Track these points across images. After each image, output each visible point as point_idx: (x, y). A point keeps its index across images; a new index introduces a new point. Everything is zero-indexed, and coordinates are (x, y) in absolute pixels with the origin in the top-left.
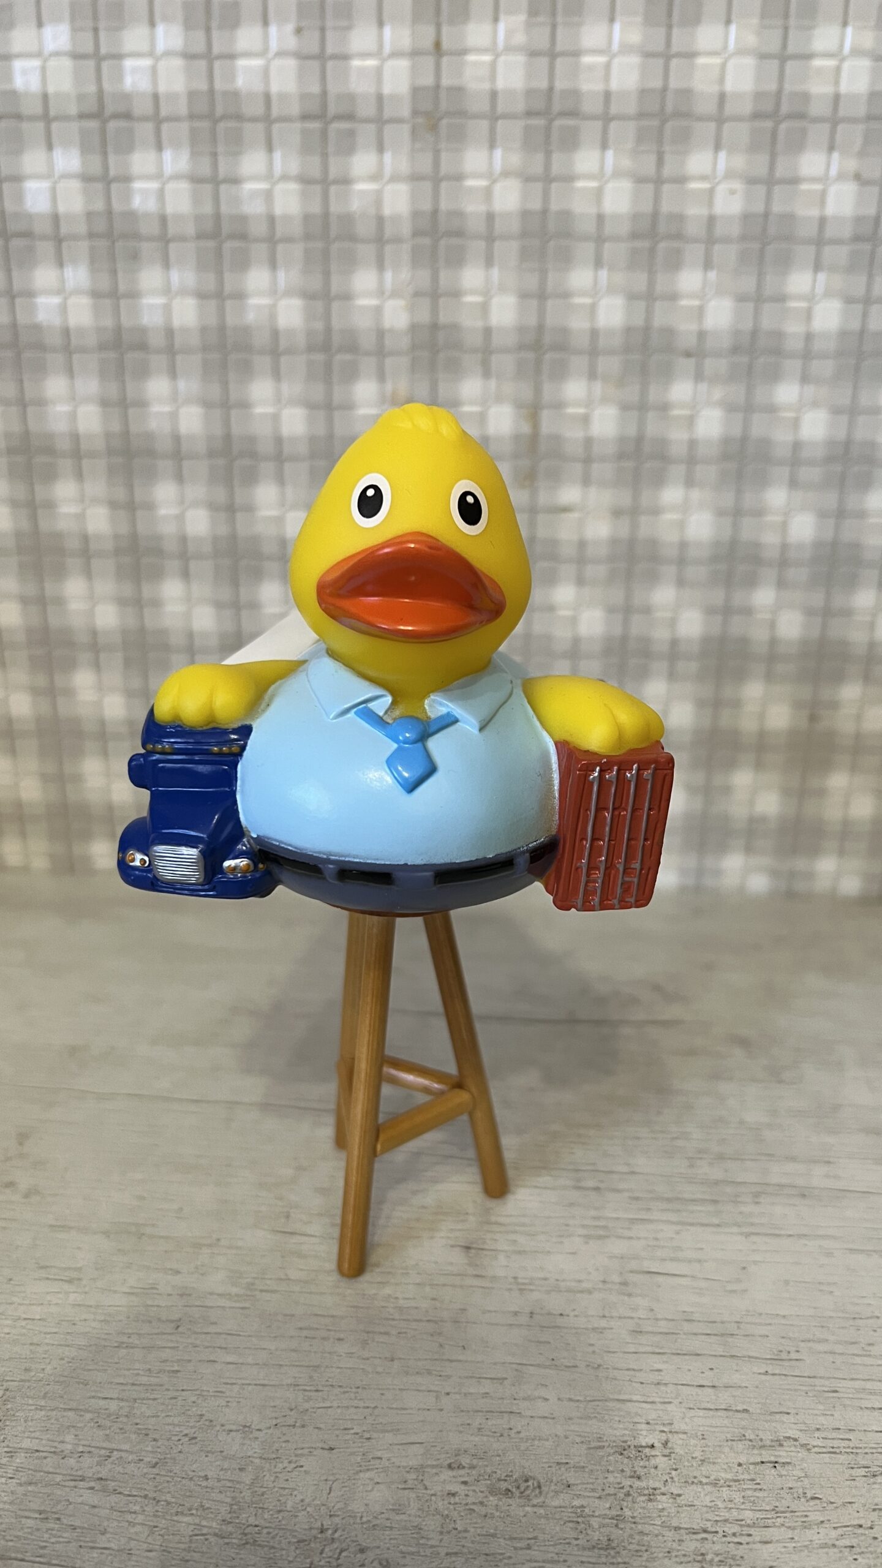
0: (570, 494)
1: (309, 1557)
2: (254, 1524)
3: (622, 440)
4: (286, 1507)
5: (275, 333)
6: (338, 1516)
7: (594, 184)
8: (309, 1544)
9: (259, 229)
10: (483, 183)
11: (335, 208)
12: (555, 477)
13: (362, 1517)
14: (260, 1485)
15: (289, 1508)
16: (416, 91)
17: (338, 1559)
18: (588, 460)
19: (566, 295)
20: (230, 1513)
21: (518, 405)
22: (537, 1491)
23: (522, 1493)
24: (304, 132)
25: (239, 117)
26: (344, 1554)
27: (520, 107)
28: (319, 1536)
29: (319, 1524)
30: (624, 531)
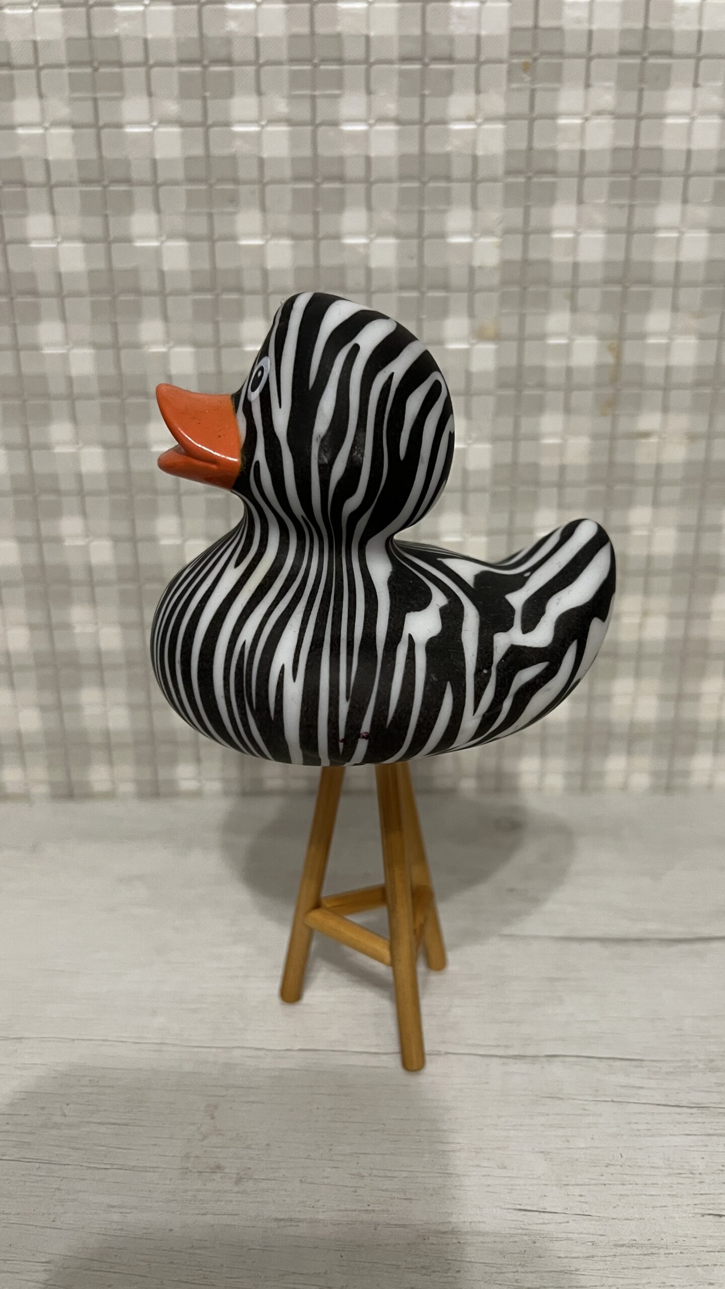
0: (649, 421)
3: (699, 368)
5: (369, 271)
7: (685, 121)
9: (354, 170)
10: (578, 121)
11: (431, 148)
12: (638, 405)
16: (514, 30)
18: (666, 389)
19: (653, 230)
21: (602, 336)
24: (402, 74)
25: (340, 61)
27: (615, 48)
30: (700, 456)
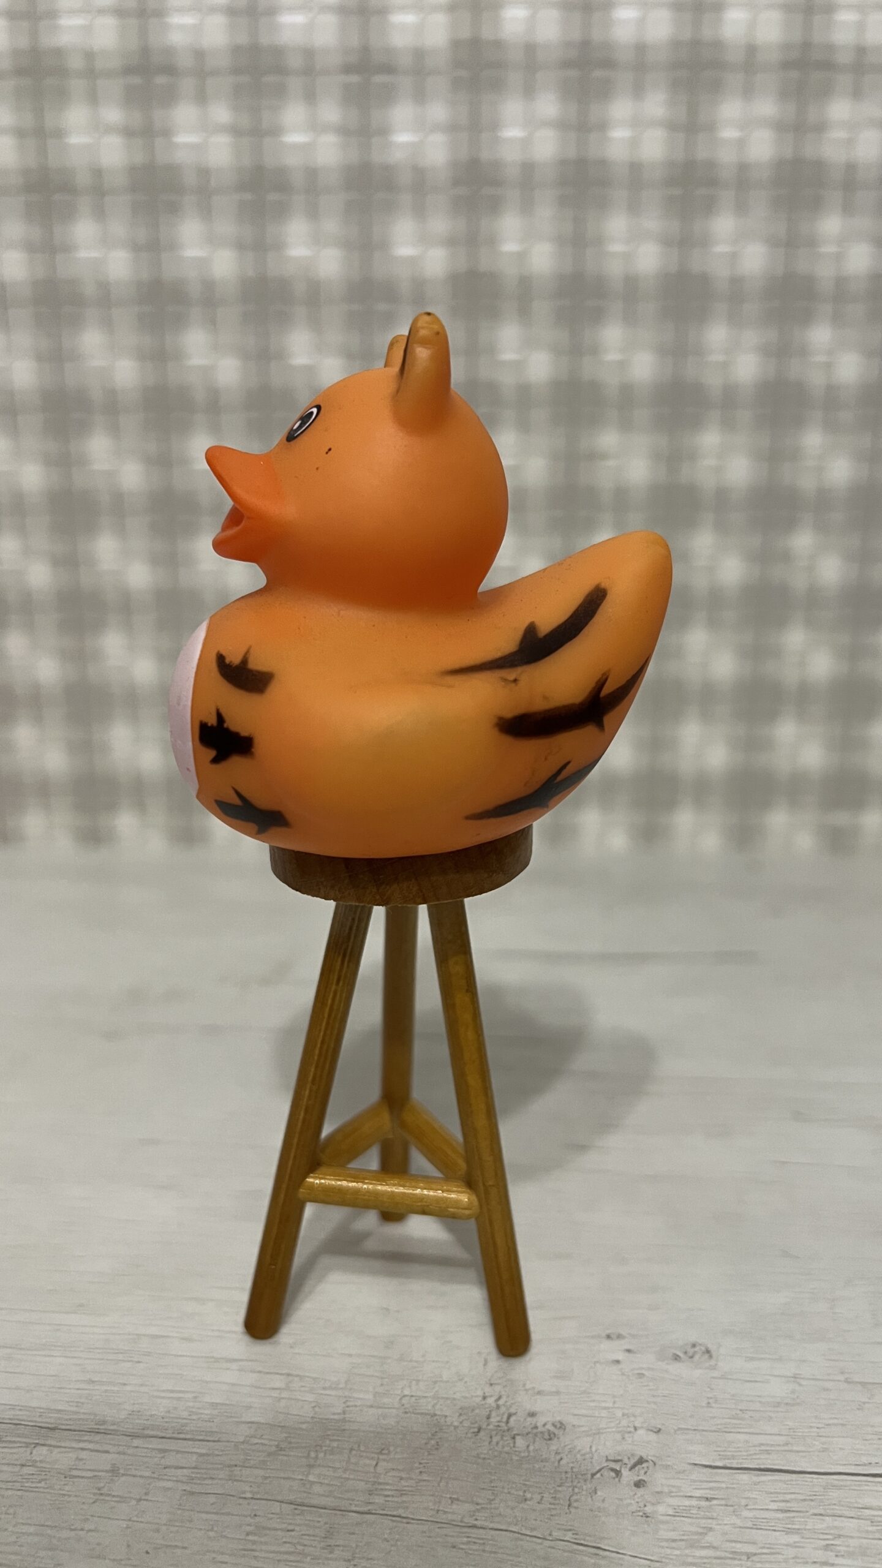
1: (476, 1422)
2: (410, 1394)
4: (441, 1377)
6: (498, 1384)
8: (473, 1410)
13: (524, 1385)
14: (409, 1360)
15: (445, 1379)
17: (507, 1422)
20: (382, 1385)
22: (707, 1356)
23: (692, 1357)
26: (512, 1419)
28: (483, 1402)
29: (480, 1393)
